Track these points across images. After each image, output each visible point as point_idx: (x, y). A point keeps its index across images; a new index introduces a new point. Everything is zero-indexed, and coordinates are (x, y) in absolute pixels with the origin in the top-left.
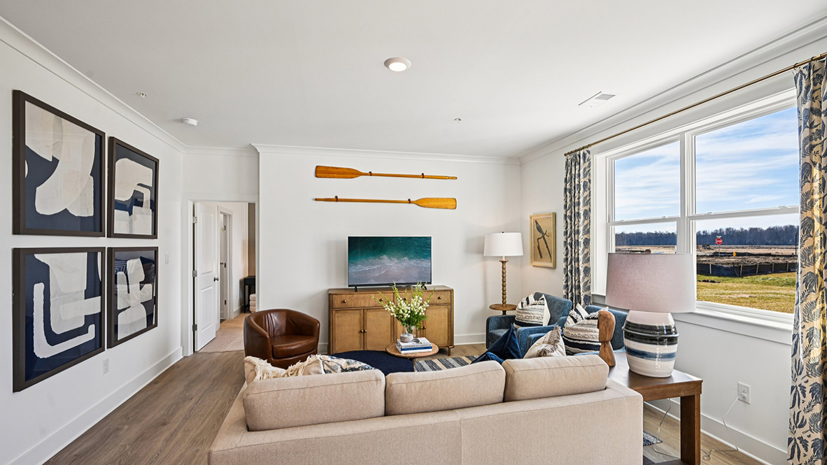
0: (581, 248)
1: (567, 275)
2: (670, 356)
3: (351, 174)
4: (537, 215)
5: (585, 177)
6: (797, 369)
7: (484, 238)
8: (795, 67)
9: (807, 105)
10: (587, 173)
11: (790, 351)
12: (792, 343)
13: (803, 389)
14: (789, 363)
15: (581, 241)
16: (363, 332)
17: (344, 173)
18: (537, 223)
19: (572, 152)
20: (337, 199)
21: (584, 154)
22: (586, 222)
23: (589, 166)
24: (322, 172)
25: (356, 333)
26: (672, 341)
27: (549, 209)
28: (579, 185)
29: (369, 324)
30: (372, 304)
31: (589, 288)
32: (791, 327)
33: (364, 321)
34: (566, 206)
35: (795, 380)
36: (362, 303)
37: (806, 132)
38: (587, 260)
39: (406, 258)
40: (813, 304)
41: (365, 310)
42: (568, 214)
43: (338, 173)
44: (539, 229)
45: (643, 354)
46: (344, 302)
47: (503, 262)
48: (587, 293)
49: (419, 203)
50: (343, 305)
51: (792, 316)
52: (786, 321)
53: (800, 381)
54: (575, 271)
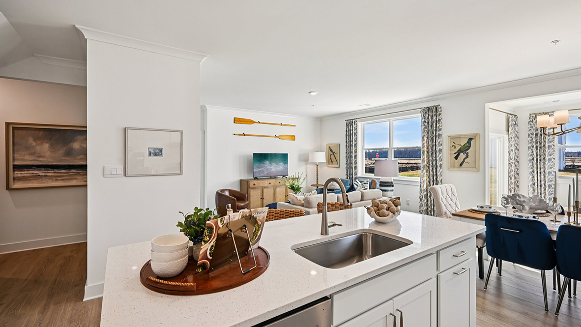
0: (353, 158)
1: (347, 170)
2: (392, 190)
3: (251, 122)
4: (330, 144)
5: (355, 130)
6: (421, 191)
7: (308, 154)
8: (421, 108)
9: (423, 120)
10: (356, 129)
11: (419, 187)
12: (420, 185)
13: (422, 196)
14: (419, 190)
15: (353, 156)
16: (262, 199)
17: (247, 122)
18: (330, 148)
19: (349, 120)
20: (244, 134)
21: (355, 122)
22: (356, 148)
23: (357, 126)
24: (237, 121)
25: (260, 200)
26: (393, 186)
27: (337, 142)
28: (352, 133)
29: (265, 195)
30: (266, 185)
31: (356, 174)
32: (419, 181)
33: (262, 193)
34: (346, 142)
35: (420, 194)
36: (262, 185)
37: (423, 127)
38: (356, 163)
39: (282, 163)
40: (424, 173)
41: (263, 188)
42: (348, 145)
43: (244, 122)
44: (331, 150)
45: (386, 191)
46: (254, 184)
47: (317, 165)
48: (356, 176)
49: (280, 137)
50: (254, 186)
51: (419, 178)
52: (418, 179)
53: (422, 194)
54: (351, 167)
